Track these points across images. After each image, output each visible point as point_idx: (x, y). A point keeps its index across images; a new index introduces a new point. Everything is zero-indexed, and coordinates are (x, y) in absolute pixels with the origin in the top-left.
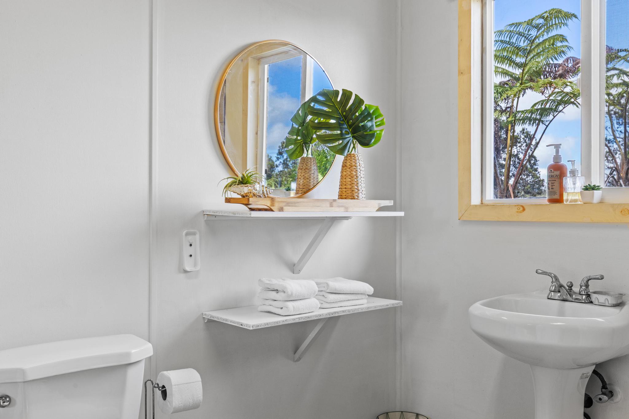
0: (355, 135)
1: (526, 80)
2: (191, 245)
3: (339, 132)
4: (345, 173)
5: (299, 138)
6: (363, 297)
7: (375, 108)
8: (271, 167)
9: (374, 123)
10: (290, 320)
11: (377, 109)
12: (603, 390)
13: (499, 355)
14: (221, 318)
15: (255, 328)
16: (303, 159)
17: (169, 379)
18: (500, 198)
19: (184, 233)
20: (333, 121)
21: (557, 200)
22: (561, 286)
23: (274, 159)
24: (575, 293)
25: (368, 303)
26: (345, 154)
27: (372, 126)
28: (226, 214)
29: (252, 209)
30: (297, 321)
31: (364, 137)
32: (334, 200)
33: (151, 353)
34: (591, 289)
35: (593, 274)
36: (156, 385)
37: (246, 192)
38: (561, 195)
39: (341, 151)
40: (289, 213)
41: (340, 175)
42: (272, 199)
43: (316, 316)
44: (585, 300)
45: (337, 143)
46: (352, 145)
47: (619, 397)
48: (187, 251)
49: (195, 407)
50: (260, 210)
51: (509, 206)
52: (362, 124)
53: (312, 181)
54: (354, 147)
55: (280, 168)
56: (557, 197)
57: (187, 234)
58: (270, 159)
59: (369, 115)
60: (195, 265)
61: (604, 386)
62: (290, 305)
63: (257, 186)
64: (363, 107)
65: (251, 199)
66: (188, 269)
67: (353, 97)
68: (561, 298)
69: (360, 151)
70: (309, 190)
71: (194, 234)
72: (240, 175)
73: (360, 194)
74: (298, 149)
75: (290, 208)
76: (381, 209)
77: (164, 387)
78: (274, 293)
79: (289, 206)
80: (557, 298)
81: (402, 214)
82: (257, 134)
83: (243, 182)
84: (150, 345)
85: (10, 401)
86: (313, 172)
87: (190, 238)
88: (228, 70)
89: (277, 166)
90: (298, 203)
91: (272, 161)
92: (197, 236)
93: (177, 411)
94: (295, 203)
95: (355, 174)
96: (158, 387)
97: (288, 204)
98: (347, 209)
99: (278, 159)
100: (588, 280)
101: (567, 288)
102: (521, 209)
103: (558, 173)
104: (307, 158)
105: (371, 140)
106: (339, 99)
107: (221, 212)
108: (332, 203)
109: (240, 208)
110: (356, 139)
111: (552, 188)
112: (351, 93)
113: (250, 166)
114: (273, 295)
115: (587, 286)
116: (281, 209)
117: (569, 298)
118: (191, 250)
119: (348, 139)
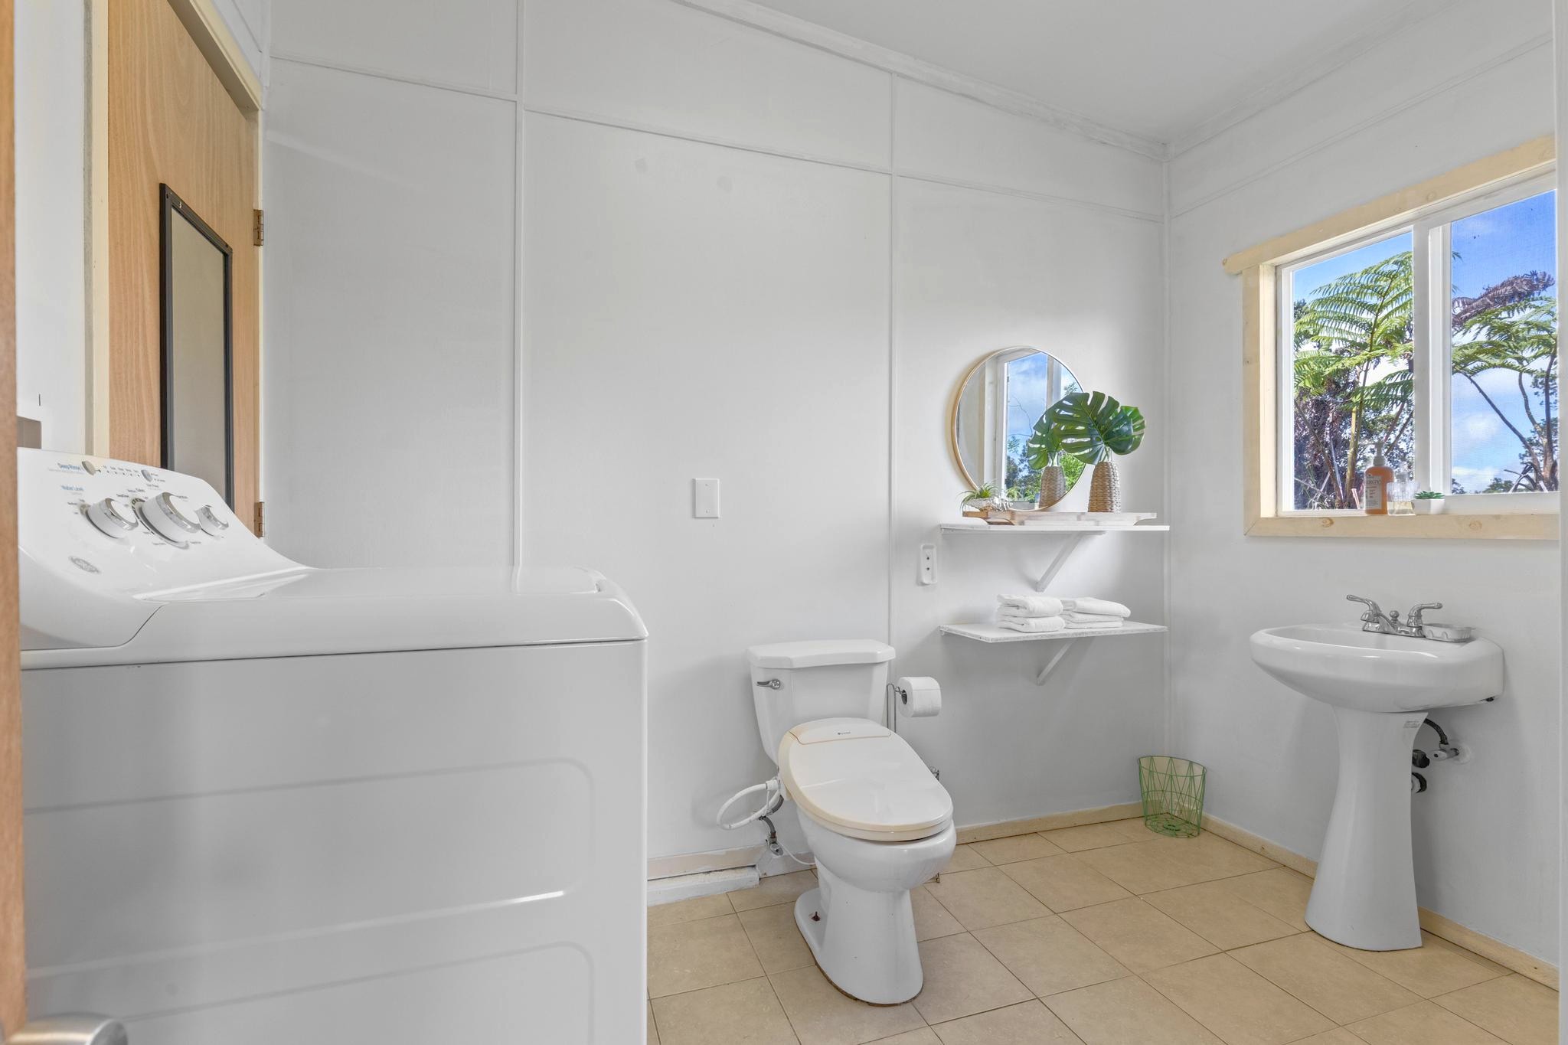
0: (1108, 441)
1: (1379, 345)
2: (928, 558)
3: (1089, 439)
4: (1096, 483)
5: (1043, 446)
6: (1118, 619)
7: (1133, 410)
8: (1013, 472)
9: (1132, 428)
10: (1031, 636)
11: (1136, 410)
12: (1442, 745)
13: (1299, 697)
14: (959, 632)
15: (993, 642)
16: (1048, 468)
17: (909, 684)
18: (1339, 508)
19: (922, 546)
20: (1080, 428)
21: (1378, 509)
22: (1379, 615)
23: (1017, 462)
24: (1402, 625)
25: (1123, 626)
26: (1096, 463)
27: (1130, 430)
28: (964, 528)
29: (990, 523)
30: (1039, 638)
31: (1119, 443)
32: (1083, 514)
33: (893, 657)
34: (1425, 620)
35: (1426, 602)
36: (897, 689)
37: (985, 505)
38: (1384, 505)
39: (1090, 459)
40: (1031, 526)
41: (1090, 485)
42: (1013, 513)
43: (1060, 635)
44: (1414, 633)
45: (1087, 451)
46: (1105, 453)
47: (1468, 756)
48: (925, 564)
49: (933, 713)
50: (999, 524)
51: (1312, 519)
52: (1117, 429)
53: (1058, 492)
54: (1107, 455)
55: (1025, 473)
56: (1378, 507)
57: (924, 548)
58: (1010, 461)
59: (1125, 418)
60: (933, 578)
61: (1444, 741)
62: (1032, 622)
63: (997, 501)
64: (1119, 410)
65: (989, 513)
66: (925, 581)
67: (1106, 400)
68: (1382, 631)
69: (1114, 459)
70: (1055, 502)
71: (932, 547)
72: (978, 489)
73: (1115, 506)
74: (1042, 459)
75: (1031, 522)
76: (1139, 523)
77: (904, 691)
78: (1014, 609)
79: (1031, 520)
80: (1374, 630)
81: (1166, 528)
82: (995, 439)
83: (982, 495)
84: (893, 649)
85: (779, 685)
86: (1059, 482)
87: (927, 551)
88: (966, 383)
89: (1021, 471)
90: (1041, 516)
91: (1015, 465)
92: (935, 550)
93: (917, 715)
94: (1037, 516)
95: (1108, 484)
96: (899, 691)
97: (1030, 518)
98: (1097, 523)
99: (1022, 461)
100: (1420, 610)
101: (1390, 618)
102: (1328, 522)
103: (1378, 478)
104: (1052, 467)
105: (1127, 447)
106: (1089, 403)
107: (958, 525)
108: (1080, 516)
109: (979, 522)
110: (1109, 446)
111: (1371, 497)
112: (1103, 396)
113: (988, 479)
114: (1014, 611)
115: (1419, 616)
116: (1022, 523)
117: (1392, 630)
118: (928, 564)
119: (1099, 446)
